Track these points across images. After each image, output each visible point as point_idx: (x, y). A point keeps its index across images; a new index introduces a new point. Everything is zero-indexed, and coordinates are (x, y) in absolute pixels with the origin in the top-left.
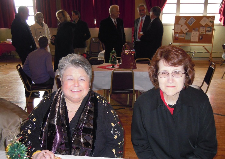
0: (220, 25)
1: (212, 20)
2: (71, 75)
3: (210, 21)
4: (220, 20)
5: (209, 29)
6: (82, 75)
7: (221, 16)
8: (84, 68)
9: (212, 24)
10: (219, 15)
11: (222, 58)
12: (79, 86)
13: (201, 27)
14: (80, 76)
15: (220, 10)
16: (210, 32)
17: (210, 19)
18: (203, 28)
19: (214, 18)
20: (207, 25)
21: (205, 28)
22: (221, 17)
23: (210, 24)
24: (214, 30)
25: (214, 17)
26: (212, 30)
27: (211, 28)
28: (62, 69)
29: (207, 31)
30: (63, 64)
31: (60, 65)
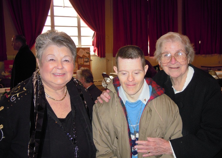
0: (94, 55)
1: (88, 52)
2: (53, 55)
3: (86, 52)
4: (95, 51)
5: (87, 60)
6: (66, 55)
7: (94, 47)
8: (69, 47)
9: (88, 55)
10: (93, 47)
11: (102, 85)
12: (63, 68)
13: (79, 58)
14: (64, 56)
15: (93, 42)
16: (88, 63)
17: (86, 51)
18: (81, 59)
19: (90, 50)
20: (84, 57)
21: (83, 59)
22: (95, 49)
23: (87, 55)
24: (91, 60)
25: (89, 48)
26: (89, 60)
27: (88, 59)
28: (40, 47)
29: (85, 61)
30: (41, 42)
31: (38, 43)
